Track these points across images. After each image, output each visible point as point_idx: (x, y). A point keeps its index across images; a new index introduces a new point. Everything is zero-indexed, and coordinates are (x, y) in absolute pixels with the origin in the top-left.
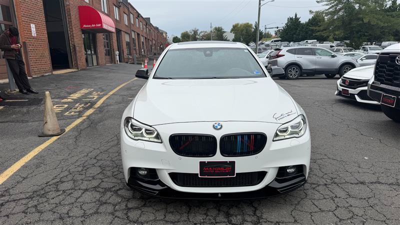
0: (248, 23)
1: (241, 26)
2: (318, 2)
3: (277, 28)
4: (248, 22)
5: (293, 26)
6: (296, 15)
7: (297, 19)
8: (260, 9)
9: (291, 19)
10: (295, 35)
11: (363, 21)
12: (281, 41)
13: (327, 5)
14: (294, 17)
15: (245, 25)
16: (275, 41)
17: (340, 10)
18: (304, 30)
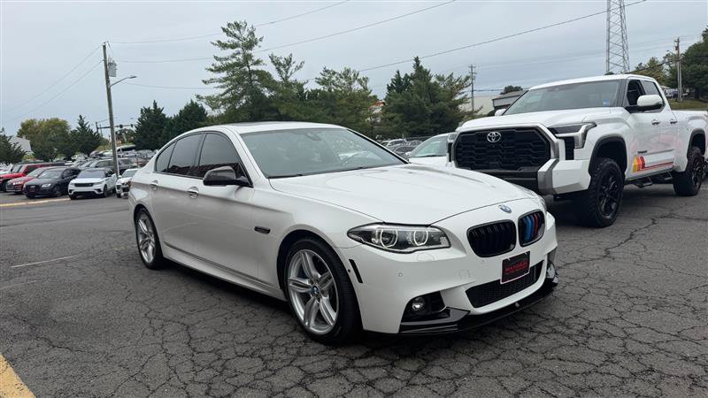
0: (57, 120)
1: (41, 124)
2: (205, 82)
3: (121, 126)
4: (55, 117)
5: (153, 124)
6: (155, 105)
7: (158, 111)
8: (109, 90)
9: (148, 110)
10: (159, 138)
11: (277, 111)
12: (137, 149)
13: (222, 87)
14: (152, 108)
15: (50, 122)
16: (124, 150)
17: (242, 95)
18: (174, 128)
